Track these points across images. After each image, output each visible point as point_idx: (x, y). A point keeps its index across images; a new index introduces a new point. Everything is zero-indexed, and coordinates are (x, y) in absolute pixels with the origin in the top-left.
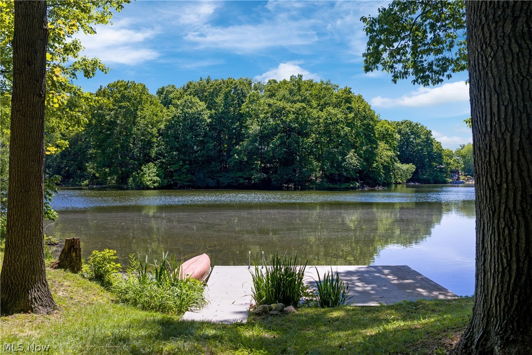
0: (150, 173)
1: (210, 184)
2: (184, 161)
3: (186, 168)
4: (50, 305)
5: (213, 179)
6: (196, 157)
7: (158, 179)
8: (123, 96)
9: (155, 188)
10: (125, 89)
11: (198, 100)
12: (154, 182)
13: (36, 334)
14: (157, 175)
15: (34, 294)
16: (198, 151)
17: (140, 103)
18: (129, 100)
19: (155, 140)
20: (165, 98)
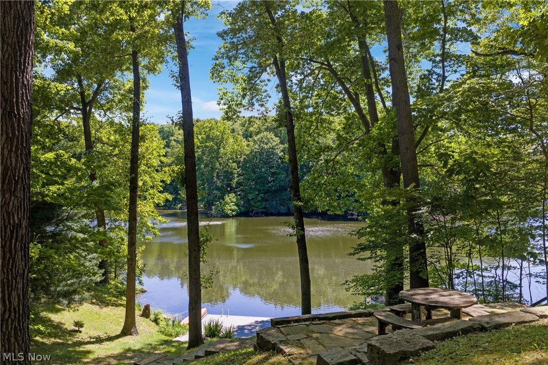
0: (231, 202)
1: (281, 211)
2: (259, 191)
3: (261, 197)
4: (137, 333)
5: (284, 206)
6: (269, 187)
7: (236, 208)
8: (208, 137)
9: (233, 216)
10: (210, 130)
11: (273, 136)
12: (233, 211)
13: (133, 342)
14: (237, 205)
15: (133, 330)
16: (271, 182)
17: (221, 142)
18: (213, 140)
19: (235, 171)
20: (246, 131)
